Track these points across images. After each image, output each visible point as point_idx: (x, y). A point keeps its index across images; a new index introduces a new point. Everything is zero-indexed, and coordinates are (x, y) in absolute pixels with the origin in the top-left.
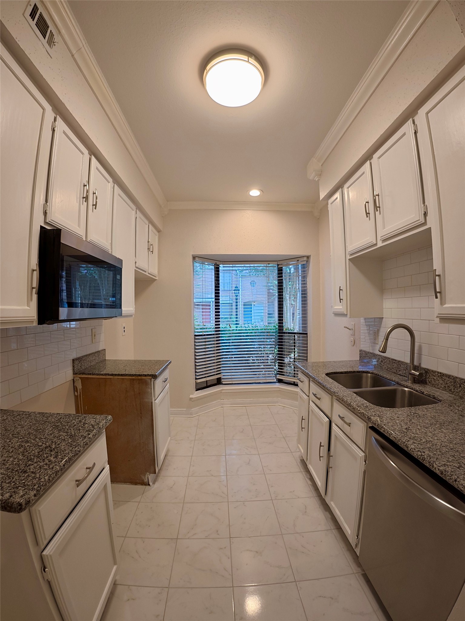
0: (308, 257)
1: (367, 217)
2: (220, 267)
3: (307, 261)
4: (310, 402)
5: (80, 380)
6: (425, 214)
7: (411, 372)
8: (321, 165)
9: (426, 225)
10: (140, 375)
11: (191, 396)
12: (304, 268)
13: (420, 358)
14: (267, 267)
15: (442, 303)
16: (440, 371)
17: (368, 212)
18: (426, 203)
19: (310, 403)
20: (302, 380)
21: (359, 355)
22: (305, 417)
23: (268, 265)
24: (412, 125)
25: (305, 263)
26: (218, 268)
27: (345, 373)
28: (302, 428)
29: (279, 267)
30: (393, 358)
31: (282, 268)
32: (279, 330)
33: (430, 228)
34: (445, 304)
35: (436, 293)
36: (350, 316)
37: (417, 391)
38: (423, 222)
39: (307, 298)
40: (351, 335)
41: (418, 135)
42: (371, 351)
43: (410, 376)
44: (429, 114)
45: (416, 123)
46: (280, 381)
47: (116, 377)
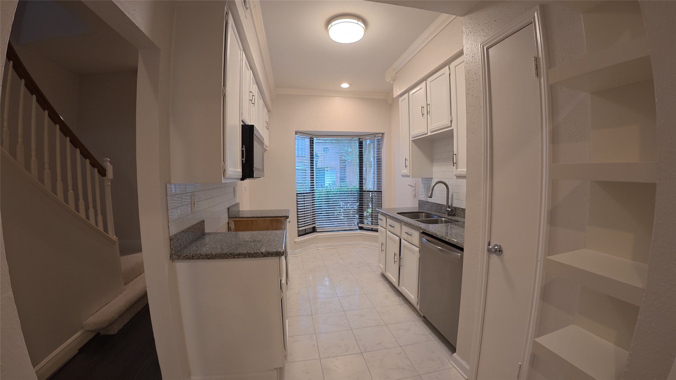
0: (383, 134)
1: (423, 116)
2: (314, 140)
3: (382, 137)
4: (387, 231)
5: (233, 222)
6: (451, 121)
7: (447, 209)
8: (395, 73)
9: (451, 127)
10: (277, 217)
11: (296, 240)
12: (379, 142)
13: (452, 201)
14: (351, 140)
15: (457, 169)
16: (462, 207)
17: (423, 113)
18: (452, 115)
19: (387, 233)
20: (381, 219)
21: (418, 204)
22: (384, 243)
23: (352, 139)
24: (448, 70)
25: (380, 138)
26: (313, 141)
27: (409, 213)
28: (382, 250)
29: (360, 141)
30: (438, 203)
31: (362, 141)
32: (360, 189)
33: (453, 129)
34: (458, 169)
35: (454, 163)
36: (412, 177)
37: (449, 219)
38: (450, 125)
39: (381, 164)
40: (413, 190)
41: (451, 76)
42: (426, 200)
43: (446, 212)
44: (456, 67)
45: (450, 69)
46: (361, 228)
47: (260, 219)
